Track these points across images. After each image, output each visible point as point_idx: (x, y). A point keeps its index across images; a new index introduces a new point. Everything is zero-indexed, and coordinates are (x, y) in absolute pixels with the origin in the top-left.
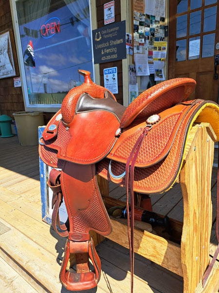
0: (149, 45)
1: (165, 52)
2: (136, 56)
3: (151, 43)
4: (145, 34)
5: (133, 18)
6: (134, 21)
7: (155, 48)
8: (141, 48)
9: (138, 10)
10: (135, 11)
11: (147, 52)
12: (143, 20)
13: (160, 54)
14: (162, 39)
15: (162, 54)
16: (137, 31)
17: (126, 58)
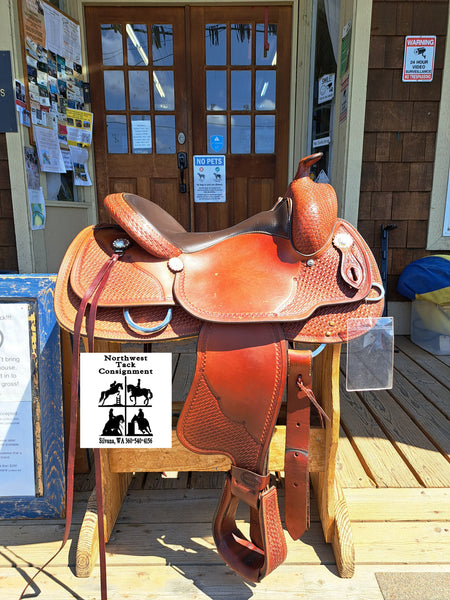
0: (58, 114)
1: (89, 131)
2: (37, 130)
3: (62, 110)
4: (49, 90)
5: (25, 51)
6: (28, 58)
7: (70, 121)
8: (44, 117)
9: (34, 38)
10: (28, 38)
11: (56, 128)
12: (44, 61)
13: (80, 133)
14: (81, 107)
15: (84, 136)
16: (35, 80)
17: (16, 131)
